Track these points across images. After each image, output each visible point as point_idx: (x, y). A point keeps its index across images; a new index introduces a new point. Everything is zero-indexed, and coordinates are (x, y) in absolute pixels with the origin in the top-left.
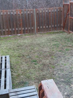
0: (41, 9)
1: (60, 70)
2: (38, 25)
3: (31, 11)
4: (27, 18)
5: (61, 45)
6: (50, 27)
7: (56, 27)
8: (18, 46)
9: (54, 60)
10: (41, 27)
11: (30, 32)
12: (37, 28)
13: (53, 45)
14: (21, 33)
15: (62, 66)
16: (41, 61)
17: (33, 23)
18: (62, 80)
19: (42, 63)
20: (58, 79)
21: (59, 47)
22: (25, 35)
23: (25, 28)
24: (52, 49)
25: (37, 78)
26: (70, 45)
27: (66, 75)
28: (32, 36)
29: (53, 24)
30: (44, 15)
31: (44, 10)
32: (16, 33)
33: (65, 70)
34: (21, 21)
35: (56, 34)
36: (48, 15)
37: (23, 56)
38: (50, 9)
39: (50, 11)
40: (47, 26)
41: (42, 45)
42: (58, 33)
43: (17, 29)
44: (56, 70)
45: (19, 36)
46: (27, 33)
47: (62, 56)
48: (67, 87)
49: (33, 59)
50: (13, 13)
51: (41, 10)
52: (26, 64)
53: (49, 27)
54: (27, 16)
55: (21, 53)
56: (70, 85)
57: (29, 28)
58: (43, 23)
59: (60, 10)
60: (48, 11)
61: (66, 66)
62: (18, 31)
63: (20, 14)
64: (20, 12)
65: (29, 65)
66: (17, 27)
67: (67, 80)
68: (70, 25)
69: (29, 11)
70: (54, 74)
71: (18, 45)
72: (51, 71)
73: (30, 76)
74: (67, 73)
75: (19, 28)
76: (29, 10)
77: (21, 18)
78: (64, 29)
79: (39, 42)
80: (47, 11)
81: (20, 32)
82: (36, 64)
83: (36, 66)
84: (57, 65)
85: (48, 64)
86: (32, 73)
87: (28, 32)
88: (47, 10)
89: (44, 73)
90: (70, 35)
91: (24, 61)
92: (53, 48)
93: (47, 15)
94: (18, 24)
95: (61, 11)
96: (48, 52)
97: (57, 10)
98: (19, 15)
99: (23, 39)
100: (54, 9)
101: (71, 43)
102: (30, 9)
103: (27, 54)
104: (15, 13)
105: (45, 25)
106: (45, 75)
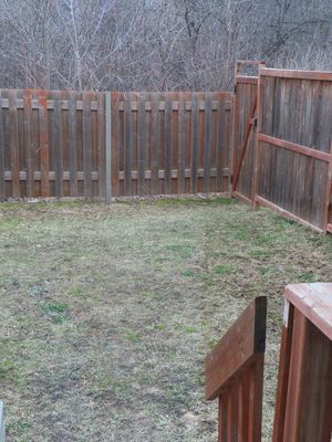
0: (138, 94)
1: (162, 349)
2: (122, 164)
3: (91, 100)
4: (74, 130)
5: (202, 252)
6: (174, 176)
7: (200, 178)
8: (7, 246)
9: (148, 310)
10: (134, 174)
11: (81, 191)
12: (115, 175)
13: (168, 248)
14: (39, 194)
15: (177, 333)
16: (88, 309)
17: (100, 154)
18: (154, 390)
19: (89, 319)
20: (136, 386)
21: (190, 256)
22: (60, 204)
23: (59, 174)
24: (158, 263)
25: (43, 377)
26: (240, 254)
27: (181, 370)
28: (87, 208)
29: (187, 165)
30: (147, 121)
31: (150, 98)
32: (16, 190)
33: (183, 353)
34: (44, 138)
35: (201, 209)
36: (169, 121)
37: (15, 284)
38: (177, 98)
39: (175, 107)
40: (161, 171)
41: (115, 248)
42: (208, 201)
43: (23, 174)
44: (142, 350)
45: (31, 208)
46: (68, 194)
47: (190, 294)
48: (165, 421)
49: (54, 298)
50: (11, 101)
51: (136, 99)
52: (12, 319)
53: (168, 173)
54: (75, 122)
55: (11, 271)
56: (180, 414)
57: (80, 175)
58: (142, 157)
59: (222, 104)
60: (169, 104)
61: (194, 334)
62: (29, 186)
63: (42, 108)
64: (43, 102)
65: (26, 323)
66: (23, 164)
67: (175, 394)
68: (259, 172)
69: (81, 99)
70: (123, 367)
71: (10, 241)
72: (116, 354)
73: (11, 369)
74: (184, 364)
75: (34, 170)
76: (81, 95)
77: (43, 128)
78: (235, 189)
79: (109, 234)
80: (162, 105)
81: (37, 188)
82: (57, 321)
83: (54, 328)
84: (156, 328)
85: (115, 323)
86: (27, 358)
87: (74, 189)
88: (162, 98)
89: (81, 360)
90: (259, 212)
91: (8, 307)
92: (161, 260)
93: (163, 121)
94: (29, 153)
95: (226, 107)
96: (134, 274)
97: (209, 104)
98: (35, 113)
99: (42, 220)
100: (196, 99)
101: (249, 244)
102: (85, 92)
103: (37, 279)
104: (19, 103)
105: (154, 164)
106: (84, 367)
